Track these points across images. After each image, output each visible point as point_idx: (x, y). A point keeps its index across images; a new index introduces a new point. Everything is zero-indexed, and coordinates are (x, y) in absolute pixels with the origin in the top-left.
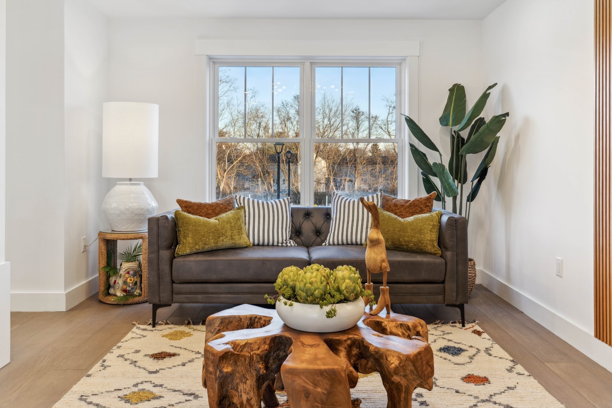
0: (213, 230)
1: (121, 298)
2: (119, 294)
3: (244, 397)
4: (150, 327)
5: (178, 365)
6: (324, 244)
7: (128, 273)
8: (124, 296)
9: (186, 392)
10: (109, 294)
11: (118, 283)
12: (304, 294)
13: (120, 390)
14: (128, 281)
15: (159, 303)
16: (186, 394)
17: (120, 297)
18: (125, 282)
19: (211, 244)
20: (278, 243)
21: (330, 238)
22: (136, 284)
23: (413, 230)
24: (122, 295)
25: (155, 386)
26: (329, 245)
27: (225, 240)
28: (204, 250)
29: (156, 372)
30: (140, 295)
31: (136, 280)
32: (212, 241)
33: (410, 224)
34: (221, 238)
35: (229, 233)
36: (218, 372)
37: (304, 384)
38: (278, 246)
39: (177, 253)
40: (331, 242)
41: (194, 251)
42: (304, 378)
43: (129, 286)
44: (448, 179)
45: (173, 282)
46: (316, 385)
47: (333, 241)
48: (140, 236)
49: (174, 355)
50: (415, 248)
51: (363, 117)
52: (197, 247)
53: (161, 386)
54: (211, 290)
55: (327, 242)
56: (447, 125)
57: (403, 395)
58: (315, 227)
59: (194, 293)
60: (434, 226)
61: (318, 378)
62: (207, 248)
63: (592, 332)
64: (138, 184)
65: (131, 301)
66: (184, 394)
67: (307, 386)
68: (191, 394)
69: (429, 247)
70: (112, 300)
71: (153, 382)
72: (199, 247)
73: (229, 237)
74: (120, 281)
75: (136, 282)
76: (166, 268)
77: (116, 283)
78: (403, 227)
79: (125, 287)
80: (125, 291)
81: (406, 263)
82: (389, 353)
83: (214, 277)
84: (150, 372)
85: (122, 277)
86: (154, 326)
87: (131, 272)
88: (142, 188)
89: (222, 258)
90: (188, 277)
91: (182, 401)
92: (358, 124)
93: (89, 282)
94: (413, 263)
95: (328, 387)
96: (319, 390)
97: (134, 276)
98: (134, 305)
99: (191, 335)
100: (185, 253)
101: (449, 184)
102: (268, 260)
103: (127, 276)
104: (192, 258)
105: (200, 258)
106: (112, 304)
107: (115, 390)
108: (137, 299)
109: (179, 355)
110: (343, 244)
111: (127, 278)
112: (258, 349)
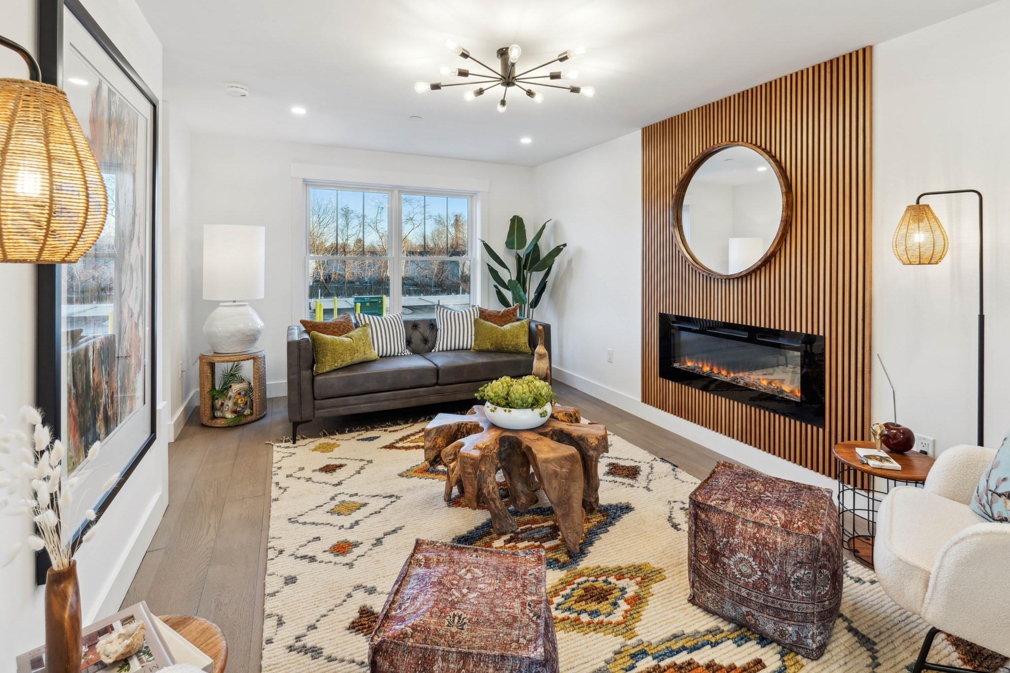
0: (349, 348)
1: (233, 420)
2: (229, 415)
3: (491, 487)
4: (290, 444)
5: (354, 474)
6: (433, 351)
7: (239, 394)
8: (235, 417)
9: (385, 495)
10: (214, 417)
11: (227, 405)
12: (520, 402)
13: (322, 506)
14: (239, 401)
15: (300, 420)
16: (386, 497)
17: (231, 418)
18: (236, 404)
19: (348, 360)
20: (398, 353)
21: (440, 345)
22: (246, 404)
23: (512, 335)
24: (233, 417)
25: (351, 496)
26: (439, 351)
27: (359, 356)
28: (342, 366)
29: (340, 484)
30: (252, 414)
31: (246, 400)
32: (349, 357)
33: (510, 331)
34: (356, 355)
35: (362, 349)
36: (478, 472)
37: (554, 468)
38: (398, 356)
39: (316, 372)
40: (441, 349)
41: (333, 368)
42: (554, 464)
43: (240, 407)
44: (519, 292)
45: (315, 399)
46: (562, 467)
47: (443, 348)
48: (252, 357)
49: (341, 466)
50: (513, 349)
51: (352, 215)
52: (336, 365)
53: (356, 494)
54: (352, 402)
55: (437, 349)
56: (513, 248)
57: (594, 463)
58: (423, 337)
59: (336, 407)
60: (526, 331)
61: (563, 462)
62: (344, 364)
63: (639, 399)
64: (244, 305)
65: (243, 421)
66: (384, 497)
67: (556, 469)
68: (391, 496)
69: (524, 348)
70: (220, 423)
71: (346, 493)
72: (338, 365)
73: (363, 353)
74: (230, 404)
75: (247, 402)
76: (306, 386)
77: (224, 405)
78: (504, 334)
79: (235, 408)
80: (234, 412)
81: (510, 362)
82: (588, 436)
83: (355, 390)
84: (334, 485)
85: (232, 399)
86: (294, 443)
87: (243, 393)
88: (249, 310)
89: (360, 372)
90: (331, 393)
91: (388, 503)
92: (347, 221)
93: (185, 408)
94: (515, 362)
95: (569, 467)
96: (564, 470)
97: (244, 396)
98: (248, 425)
99: (339, 445)
100: (324, 371)
101: (520, 296)
102: (403, 371)
103: (238, 397)
104: (333, 376)
105: (341, 374)
106: (225, 427)
107: (317, 507)
108: (249, 419)
109: (345, 465)
110: (451, 350)
111: (238, 399)
112: (494, 448)
